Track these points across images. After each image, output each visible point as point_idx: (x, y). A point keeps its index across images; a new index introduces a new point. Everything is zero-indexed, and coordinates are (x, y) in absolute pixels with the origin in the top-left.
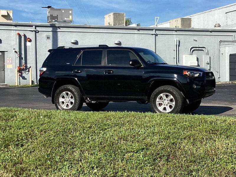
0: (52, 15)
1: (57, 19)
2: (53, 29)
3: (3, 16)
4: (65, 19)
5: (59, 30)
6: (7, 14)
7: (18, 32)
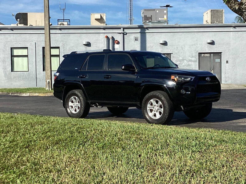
0: (146, 16)
1: (151, 20)
2: (141, 30)
3: (96, 19)
4: (160, 19)
5: (147, 31)
6: (99, 18)
7: (106, 35)
